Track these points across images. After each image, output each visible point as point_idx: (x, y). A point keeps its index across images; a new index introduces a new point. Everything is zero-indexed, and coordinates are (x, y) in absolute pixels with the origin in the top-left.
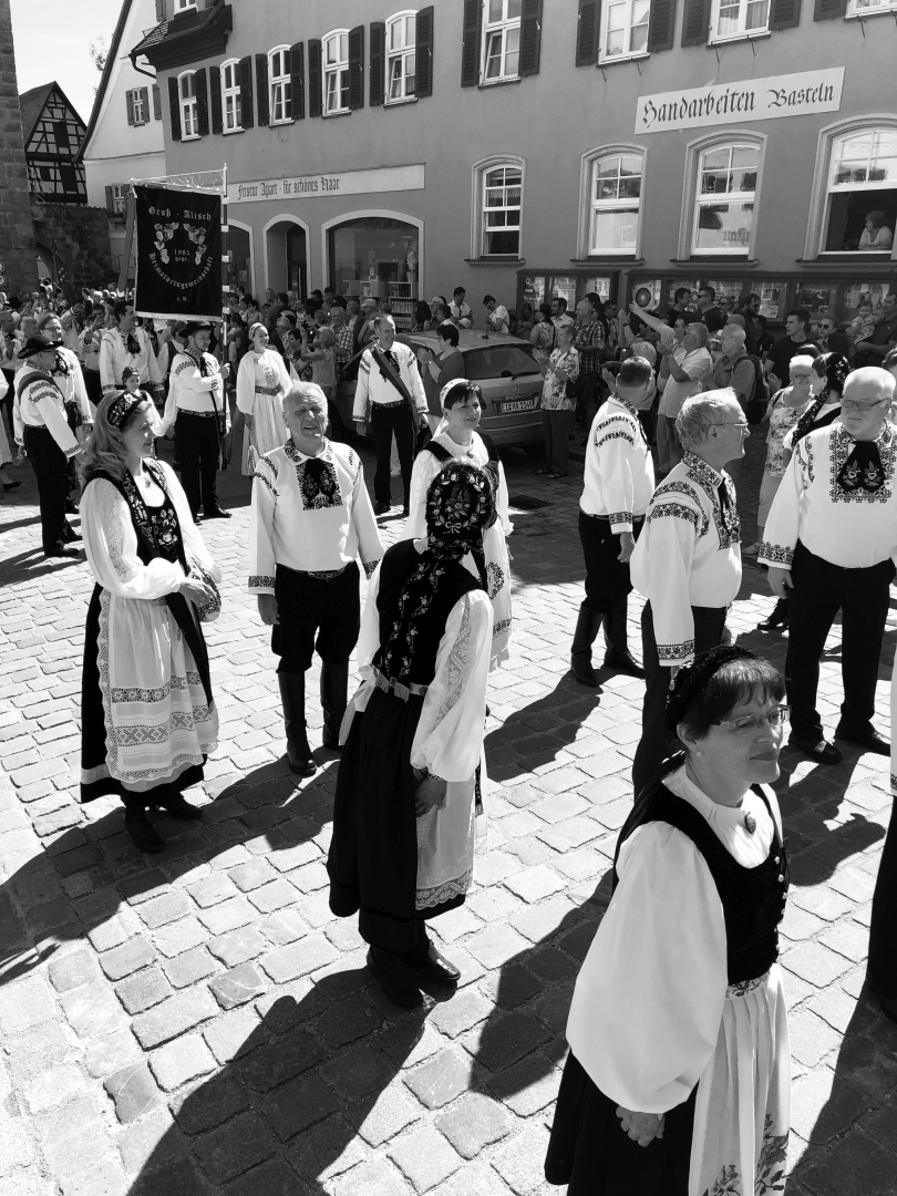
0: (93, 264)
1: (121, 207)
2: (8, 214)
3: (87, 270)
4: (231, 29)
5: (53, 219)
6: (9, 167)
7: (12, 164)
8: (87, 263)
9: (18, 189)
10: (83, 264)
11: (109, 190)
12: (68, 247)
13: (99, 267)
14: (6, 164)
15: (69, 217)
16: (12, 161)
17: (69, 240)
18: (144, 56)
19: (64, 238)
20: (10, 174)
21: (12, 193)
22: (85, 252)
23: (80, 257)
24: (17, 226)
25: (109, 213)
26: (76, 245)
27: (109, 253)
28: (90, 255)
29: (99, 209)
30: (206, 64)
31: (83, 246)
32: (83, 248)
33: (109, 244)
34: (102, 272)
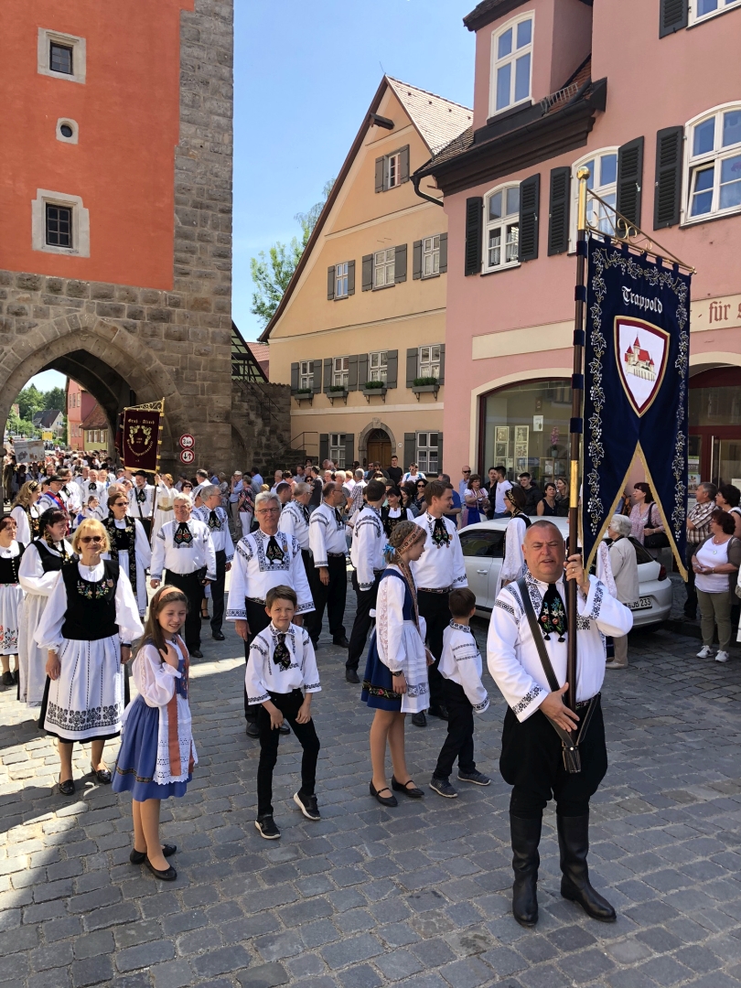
0: (275, 441)
1: (308, 384)
2: (206, 384)
3: (268, 447)
4: (603, 109)
5: (239, 394)
6: (213, 333)
7: (217, 330)
8: (268, 440)
9: (220, 357)
10: (264, 440)
11: (295, 368)
12: (251, 423)
13: (280, 446)
14: (211, 330)
15: (254, 393)
16: (217, 327)
17: (252, 416)
18: (431, 176)
19: (248, 415)
20: (214, 340)
21: (213, 361)
22: (268, 429)
23: (261, 433)
24: (214, 397)
25: (294, 390)
26: (259, 421)
27: (288, 430)
28: (272, 432)
29: (283, 386)
30: (544, 169)
31: (266, 420)
32: (265, 425)
33: (289, 421)
34: (282, 451)
